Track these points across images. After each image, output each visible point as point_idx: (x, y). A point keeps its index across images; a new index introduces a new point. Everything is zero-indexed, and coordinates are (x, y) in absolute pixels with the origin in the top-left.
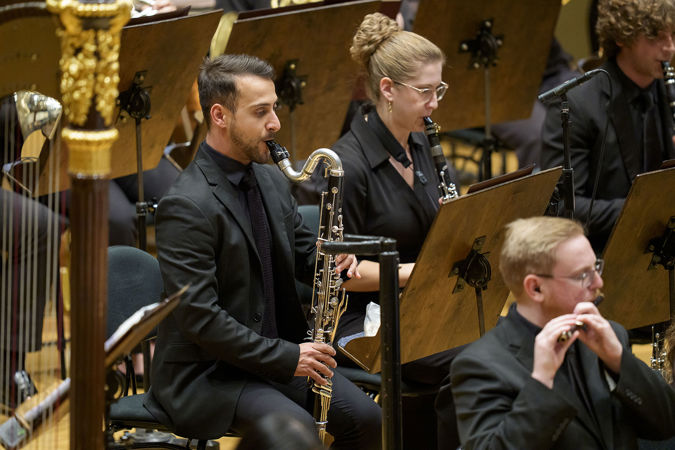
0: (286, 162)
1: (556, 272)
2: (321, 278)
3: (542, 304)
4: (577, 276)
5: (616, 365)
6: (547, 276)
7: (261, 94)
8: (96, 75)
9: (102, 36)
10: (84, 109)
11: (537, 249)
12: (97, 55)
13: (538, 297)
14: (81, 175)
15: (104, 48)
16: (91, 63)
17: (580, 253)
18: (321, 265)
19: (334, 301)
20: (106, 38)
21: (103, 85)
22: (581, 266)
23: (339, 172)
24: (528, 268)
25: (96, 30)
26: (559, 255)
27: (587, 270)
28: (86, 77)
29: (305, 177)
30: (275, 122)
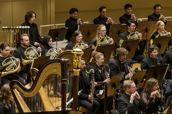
0: (87, 71)
1: (131, 87)
2: (91, 86)
3: (129, 92)
4: (133, 88)
5: (139, 100)
6: (130, 88)
7: (83, 62)
8: (78, 62)
9: (79, 57)
10: (77, 67)
11: (128, 84)
12: (79, 59)
13: (128, 91)
14: (75, 75)
15: (79, 58)
16: (78, 60)
17: (134, 85)
18: (92, 84)
19: (93, 89)
20: (80, 57)
21: (79, 63)
22: (134, 87)
23: (94, 72)
24: (127, 87)
25: (79, 56)
26: (131, 85)
27: (135, 87)
28: (77, 62)
29: (89, 73)
30: (85, 66)
